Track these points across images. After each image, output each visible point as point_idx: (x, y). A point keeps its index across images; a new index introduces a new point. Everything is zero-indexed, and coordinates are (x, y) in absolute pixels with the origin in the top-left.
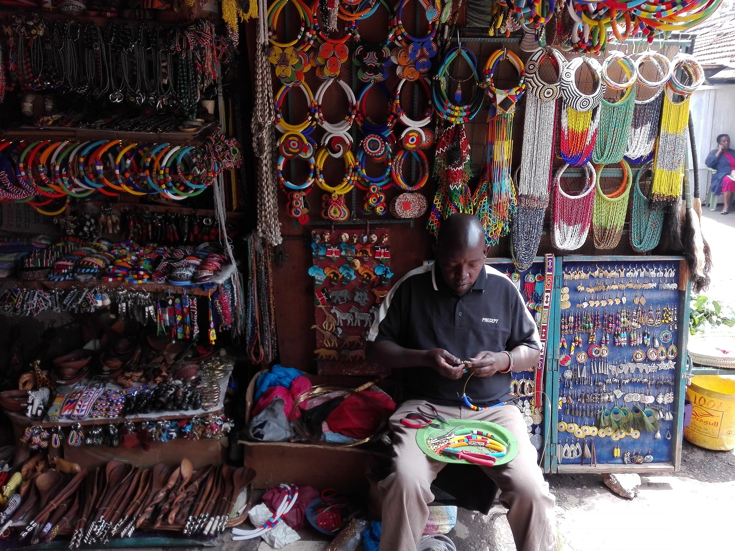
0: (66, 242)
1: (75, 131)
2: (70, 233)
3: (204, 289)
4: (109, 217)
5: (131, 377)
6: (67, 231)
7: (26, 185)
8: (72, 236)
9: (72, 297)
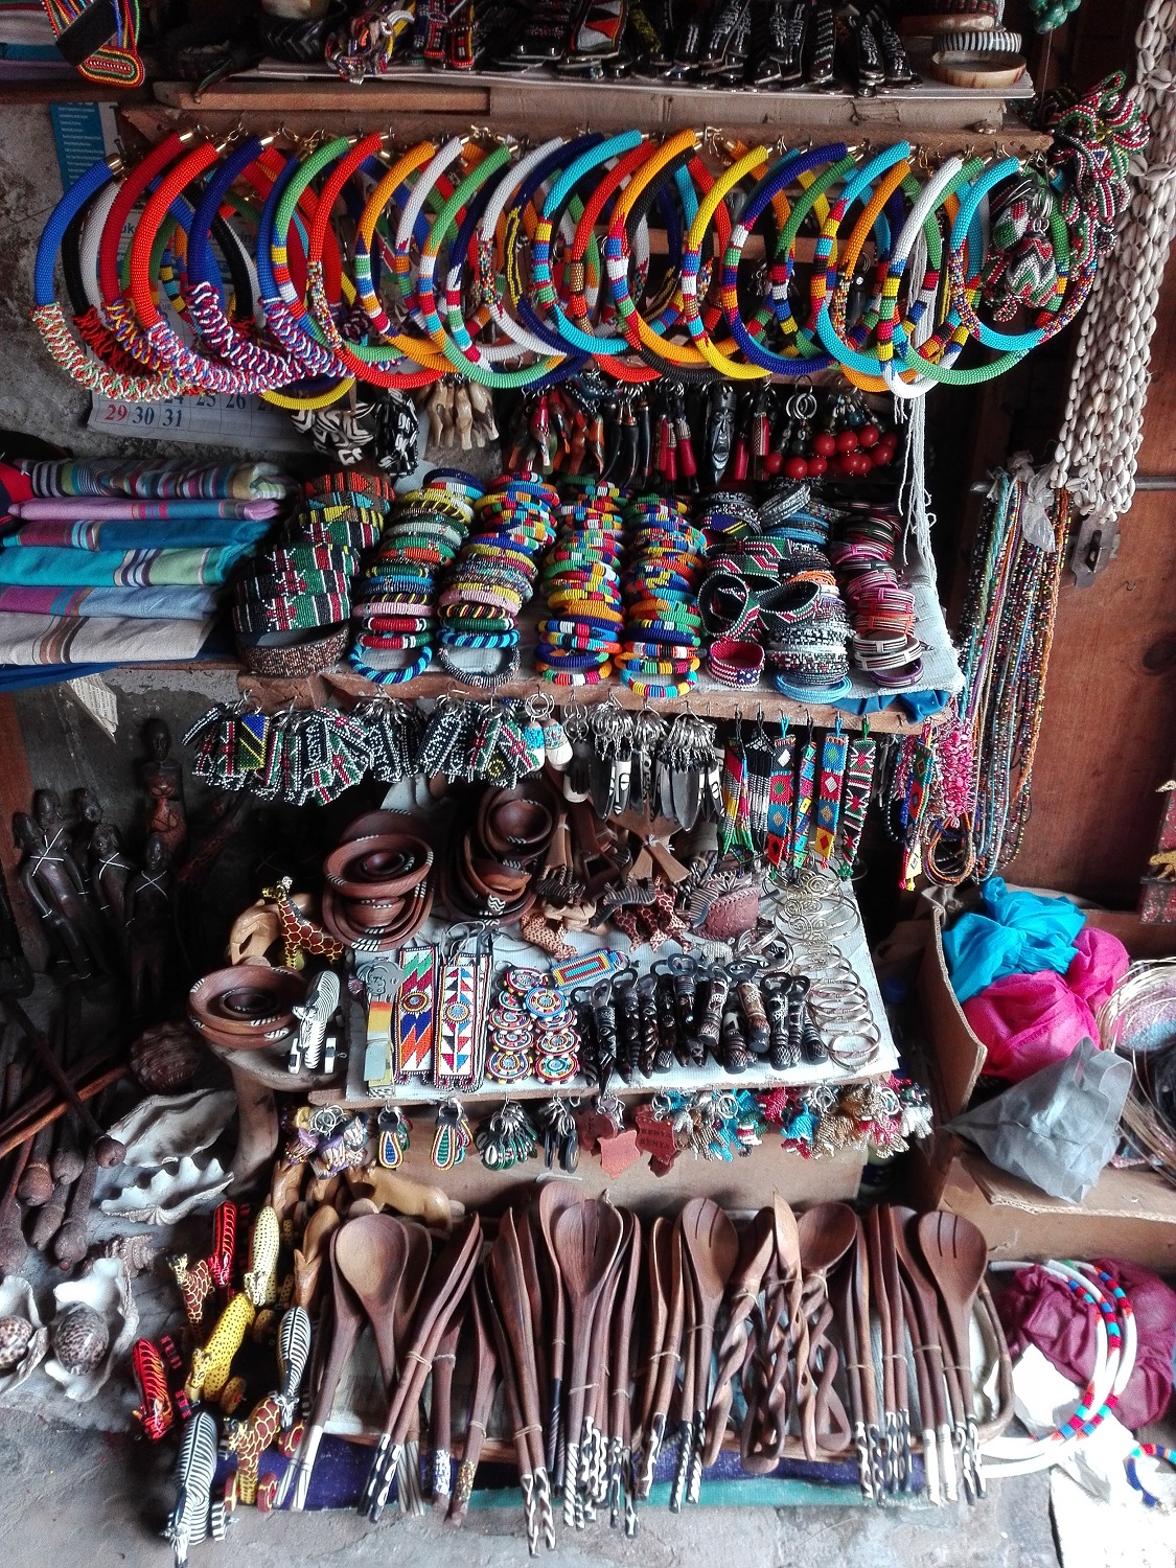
0: (346, 501)
1: (487, 90)
2: (351, 460)
3: (912, 716)
4: (462, 394)
5: (564, 921)
6: (341, 453)
7: (299, 340)
8: (357, 466)
9: (449, 738)
